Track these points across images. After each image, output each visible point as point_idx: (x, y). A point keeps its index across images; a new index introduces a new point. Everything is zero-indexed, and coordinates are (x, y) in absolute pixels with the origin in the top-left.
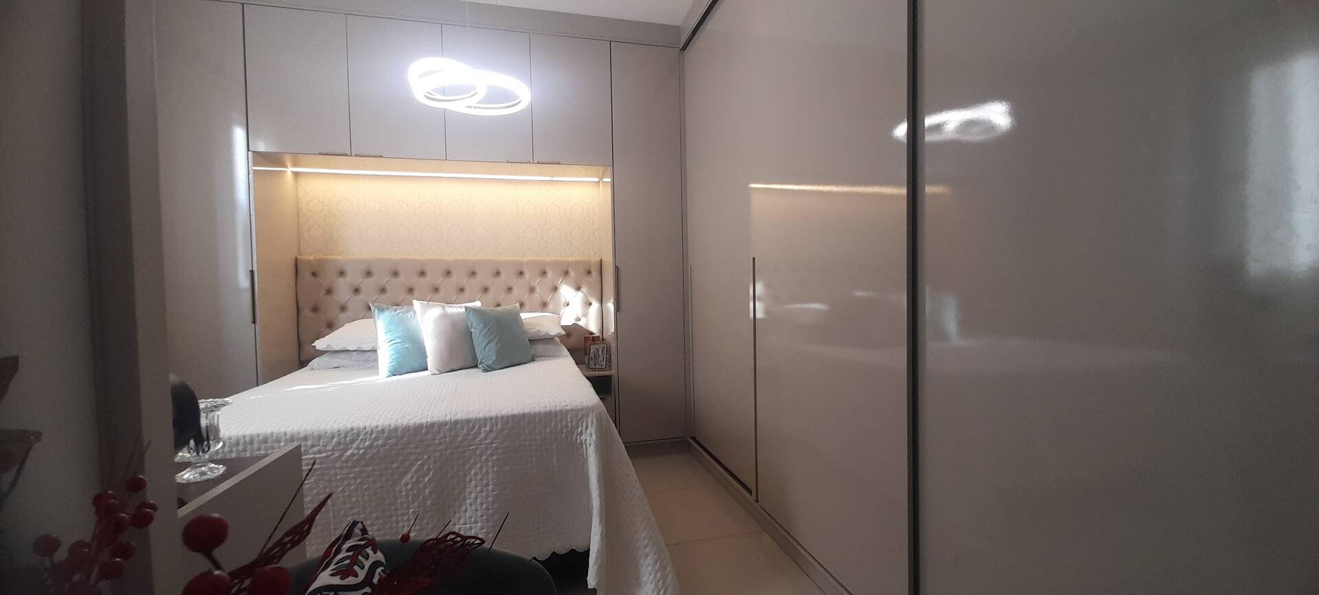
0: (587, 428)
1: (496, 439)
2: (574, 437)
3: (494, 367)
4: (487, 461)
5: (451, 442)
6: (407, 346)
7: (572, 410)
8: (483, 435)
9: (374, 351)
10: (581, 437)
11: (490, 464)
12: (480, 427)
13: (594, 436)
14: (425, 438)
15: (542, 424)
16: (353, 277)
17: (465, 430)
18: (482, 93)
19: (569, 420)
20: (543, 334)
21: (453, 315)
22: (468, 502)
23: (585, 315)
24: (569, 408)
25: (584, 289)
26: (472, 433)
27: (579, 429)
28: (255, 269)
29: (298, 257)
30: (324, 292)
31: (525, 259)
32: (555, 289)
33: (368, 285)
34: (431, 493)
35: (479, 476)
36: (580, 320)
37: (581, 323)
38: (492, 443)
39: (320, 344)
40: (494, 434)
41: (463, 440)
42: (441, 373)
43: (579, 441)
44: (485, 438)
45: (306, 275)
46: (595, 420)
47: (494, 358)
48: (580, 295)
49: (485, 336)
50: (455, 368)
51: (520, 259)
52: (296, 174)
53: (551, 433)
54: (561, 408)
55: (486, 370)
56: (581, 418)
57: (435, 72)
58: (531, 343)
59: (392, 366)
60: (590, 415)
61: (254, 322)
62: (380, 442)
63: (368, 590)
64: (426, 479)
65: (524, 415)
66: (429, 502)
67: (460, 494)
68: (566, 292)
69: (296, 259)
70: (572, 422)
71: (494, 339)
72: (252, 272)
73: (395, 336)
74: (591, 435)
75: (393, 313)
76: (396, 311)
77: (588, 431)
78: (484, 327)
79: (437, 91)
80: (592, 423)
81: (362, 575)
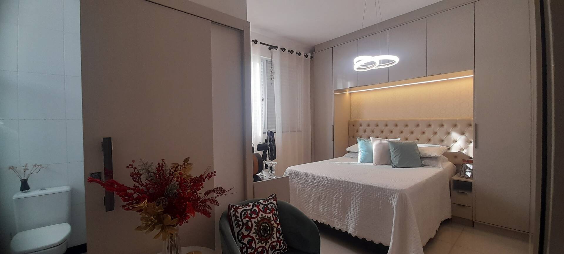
0: (394, 198)
1: (360, 192)
2: (389, 200)
3: (398, 166)
4: (357, 198)
5: (347, 188)
6: (367, 153)
7: (389, 189)
8: (356, 189)
9: (358, 153)
10: (391, 201)
11: (358, 200)
12: (356, 186)
13: (396, 203)
14: (340, 185)
15: (377, 191)
16: (364, 127)
17: (351, 186)
18: (378, 63)
19: (387, 193)
20: (428, 155)
21: (384, 144)
22: (351, 210)
23: (467, 147)
24: (388, 188)
25: (467, 134)
26: (353, 187)
27: (391, 198)
28: (334, 125)
29: (350, 120)
30: (356, 131)
31: (431, 119)
32: (449, 133)
33: (369, 129)
34: (341, 203)
35: (355, 203)
36: (463, 150)
37: (464, 152)
38: (359, 193)
39: (348, 149)
40: (360, 190)
41: (350, 189)
42: (377, 165)
43: (390, 203)
44: (357, 190)
45: (351, 126)
46: (398, 196)
47: (398, 163)
48: (463, 137)
49: (394, 153)
50: (383, 164)
51: (429, 119)
52: (350, 94)
53: (380, 196)
54: (385, 187)
55: (393, 167)
56: (392, 194)
57: (361, 60)
58: (421, 159)
59: (361, 160)
60: (397, 193)
61: (333, 141)
62: (329, 182)
63: (266, 206)
64: (340, 198)
65: (370, 186)
66: (341, 205)
67: (349, 206)
68: (455, 135)
69: (349, 120)
70: (388, 194)
71: (399, 154)
72: (333, 126)
73: (363, 149)
74: (395, 202)
75: (364, 141)
76: (365, 140)
77: (394, 199)
78: (395, 149)
79: (365, 64)
80: (396, 197)
81: (267, 203)
